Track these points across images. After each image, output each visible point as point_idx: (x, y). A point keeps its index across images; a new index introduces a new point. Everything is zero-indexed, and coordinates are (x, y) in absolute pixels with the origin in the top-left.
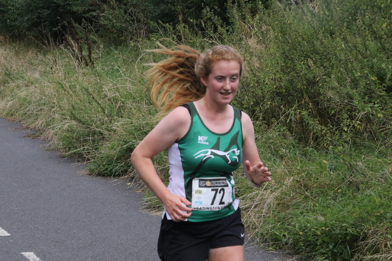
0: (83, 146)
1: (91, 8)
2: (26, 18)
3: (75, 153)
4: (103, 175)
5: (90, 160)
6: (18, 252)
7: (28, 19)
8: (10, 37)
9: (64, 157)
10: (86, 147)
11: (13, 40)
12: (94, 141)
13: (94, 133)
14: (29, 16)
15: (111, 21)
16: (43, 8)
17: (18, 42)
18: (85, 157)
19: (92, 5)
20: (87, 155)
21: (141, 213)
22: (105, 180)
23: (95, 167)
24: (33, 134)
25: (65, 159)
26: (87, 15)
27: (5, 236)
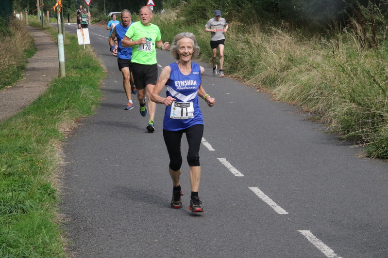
0: (362, 128)
2: (312, 3)
3: (354, 136)
4: (383, 158)
5: (368, 142)
6: (296, 229)
8: (296, 22)
9: (342, 140)
10: (365, 130)
11: (298, 25)
12: (373, 124)
13: (374, 115)
17: (303, 28)
18: (364, 140)
20: (365, 137)
22: (384, 163)
23: (374, 149)
24: (313, 118)
25: (344, 141)
27: (284, 215)
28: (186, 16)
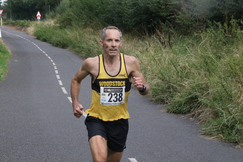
1: (171, 13)
2: (133, 20)
3: (159, 99)
4: (176, 113)
6: (127, 158)
7: (135, 20)
8: (124, 30)
9: (152, 101)
11: (125, 32)
14: (135, 19)
15: (183, 21)
16: (143, 14)
17: (128, 34)
19: (172, 12)
20: (166, 100)
21: (199, 137)
22: (176, 116)
23: (171, 108)
26: (169, 18)
28: (60, 23)
